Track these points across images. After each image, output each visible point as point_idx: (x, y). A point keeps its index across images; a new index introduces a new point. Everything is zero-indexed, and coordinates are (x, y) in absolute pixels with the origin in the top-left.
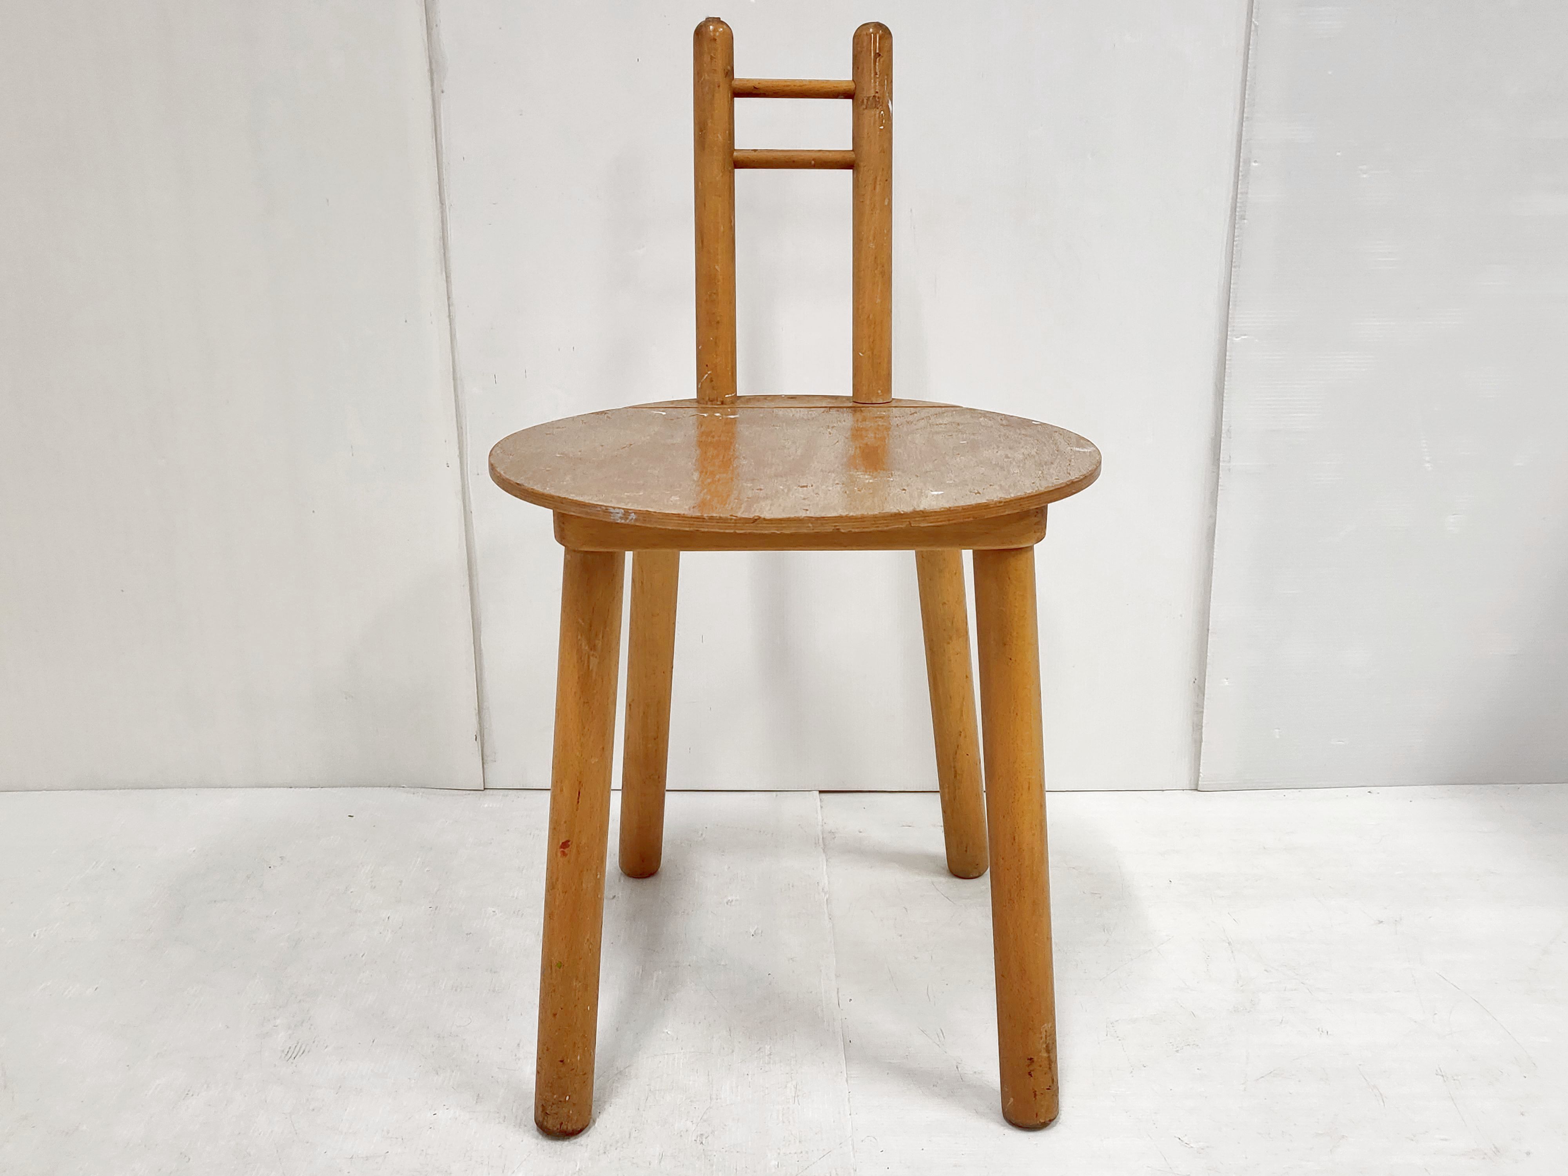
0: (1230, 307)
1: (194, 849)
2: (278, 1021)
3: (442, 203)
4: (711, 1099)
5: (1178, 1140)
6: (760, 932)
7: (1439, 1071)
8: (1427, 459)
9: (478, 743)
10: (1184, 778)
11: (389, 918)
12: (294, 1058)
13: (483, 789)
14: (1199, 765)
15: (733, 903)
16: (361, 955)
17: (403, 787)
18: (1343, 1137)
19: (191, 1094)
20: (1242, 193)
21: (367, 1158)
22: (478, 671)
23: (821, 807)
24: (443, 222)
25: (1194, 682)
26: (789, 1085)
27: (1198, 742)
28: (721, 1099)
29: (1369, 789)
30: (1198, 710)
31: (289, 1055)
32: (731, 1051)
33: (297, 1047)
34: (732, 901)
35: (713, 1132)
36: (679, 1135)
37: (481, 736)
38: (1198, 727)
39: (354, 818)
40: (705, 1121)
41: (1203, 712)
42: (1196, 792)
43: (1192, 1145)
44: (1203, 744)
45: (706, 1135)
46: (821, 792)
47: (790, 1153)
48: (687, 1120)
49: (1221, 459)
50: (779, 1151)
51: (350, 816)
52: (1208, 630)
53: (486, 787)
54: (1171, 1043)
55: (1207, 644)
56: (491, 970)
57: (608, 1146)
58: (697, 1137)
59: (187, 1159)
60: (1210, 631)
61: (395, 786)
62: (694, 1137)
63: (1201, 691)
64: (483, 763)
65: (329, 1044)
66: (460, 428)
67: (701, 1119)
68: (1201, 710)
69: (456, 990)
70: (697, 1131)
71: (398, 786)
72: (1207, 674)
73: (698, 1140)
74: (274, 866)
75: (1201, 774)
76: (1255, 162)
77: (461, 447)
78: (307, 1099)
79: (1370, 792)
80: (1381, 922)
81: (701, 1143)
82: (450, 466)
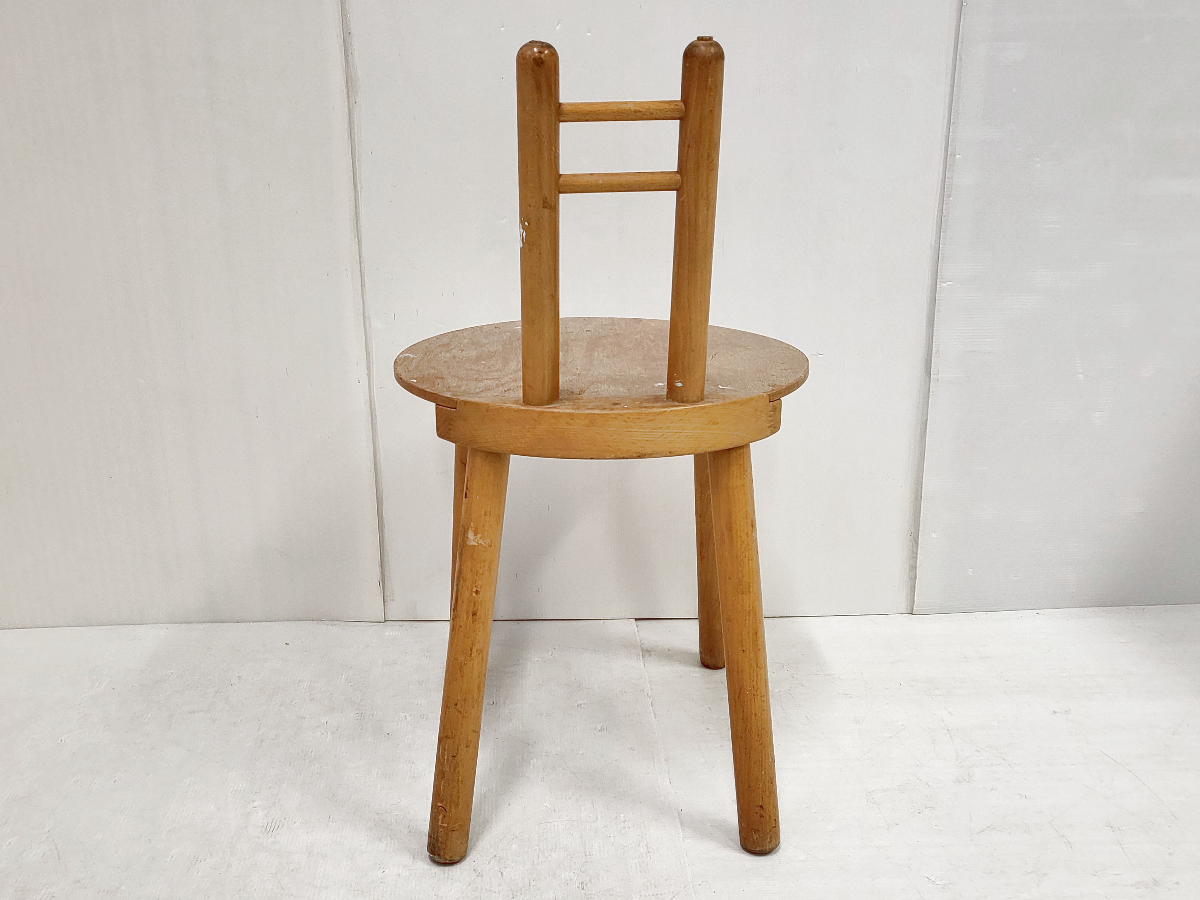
0: (939, 261)
2: (256, 804)
3: (355, 186)
4: (586, 856)
6: (605, 727)
7: (1108, 823)
8: (1080, 371)
9: (380, 587)
10: (903, 606)
11: (327, 722)
12: (272, 831)
13: (384, 621)
14: (914, 596)
15: (582, 706)
17: (324, 621)
18: (1045, 874)
19: (199, 860)
20: (948, 178)
22: (381, 531)
23: (638, 631)
24: (356, 199)
25: (911, 535)
26: (641, 844)
27: (913, 579)
28: (593, 855)
29: (1038, 611)
30: (914, 556)
31: (268, 829)
32: (595, 819)
33: (273, 823)
34: (581, 704)
35: (590, 881)
36: (566, 884)
37: (382, 582)
38: (913, 568)
39: (289, 645)
40: (583, 872)
41: (917, 557)
42: (910, 615)
43: (937, 882)
44: (917, 580)
45: (585, 883)
46: (636, 619)
48: (570, 872)
49: (932, 372)
51: (286, 644)
52: (921, 497)
54: (914, 806)
55: (921, 508)
60: (923, 498)
61: (318, 620)
62: (577, 885)
63: (915, 541)
64: (384, 602)
65: (296, 820)
66: (368, 354)
67: (580, 870)
68: (915, 555)
69: (385, 777)
70: (579, 880)
71: (320, 620)
72: (920, 529)
73: (580, 887)
74: (234, 684)
75: (915, 603)
76: (959, 155)
77: (369, 368)
78: (287, 863)
79: (1037, 613)
80: (1055, 712)
81: (583, 889)
82: (361, 382)
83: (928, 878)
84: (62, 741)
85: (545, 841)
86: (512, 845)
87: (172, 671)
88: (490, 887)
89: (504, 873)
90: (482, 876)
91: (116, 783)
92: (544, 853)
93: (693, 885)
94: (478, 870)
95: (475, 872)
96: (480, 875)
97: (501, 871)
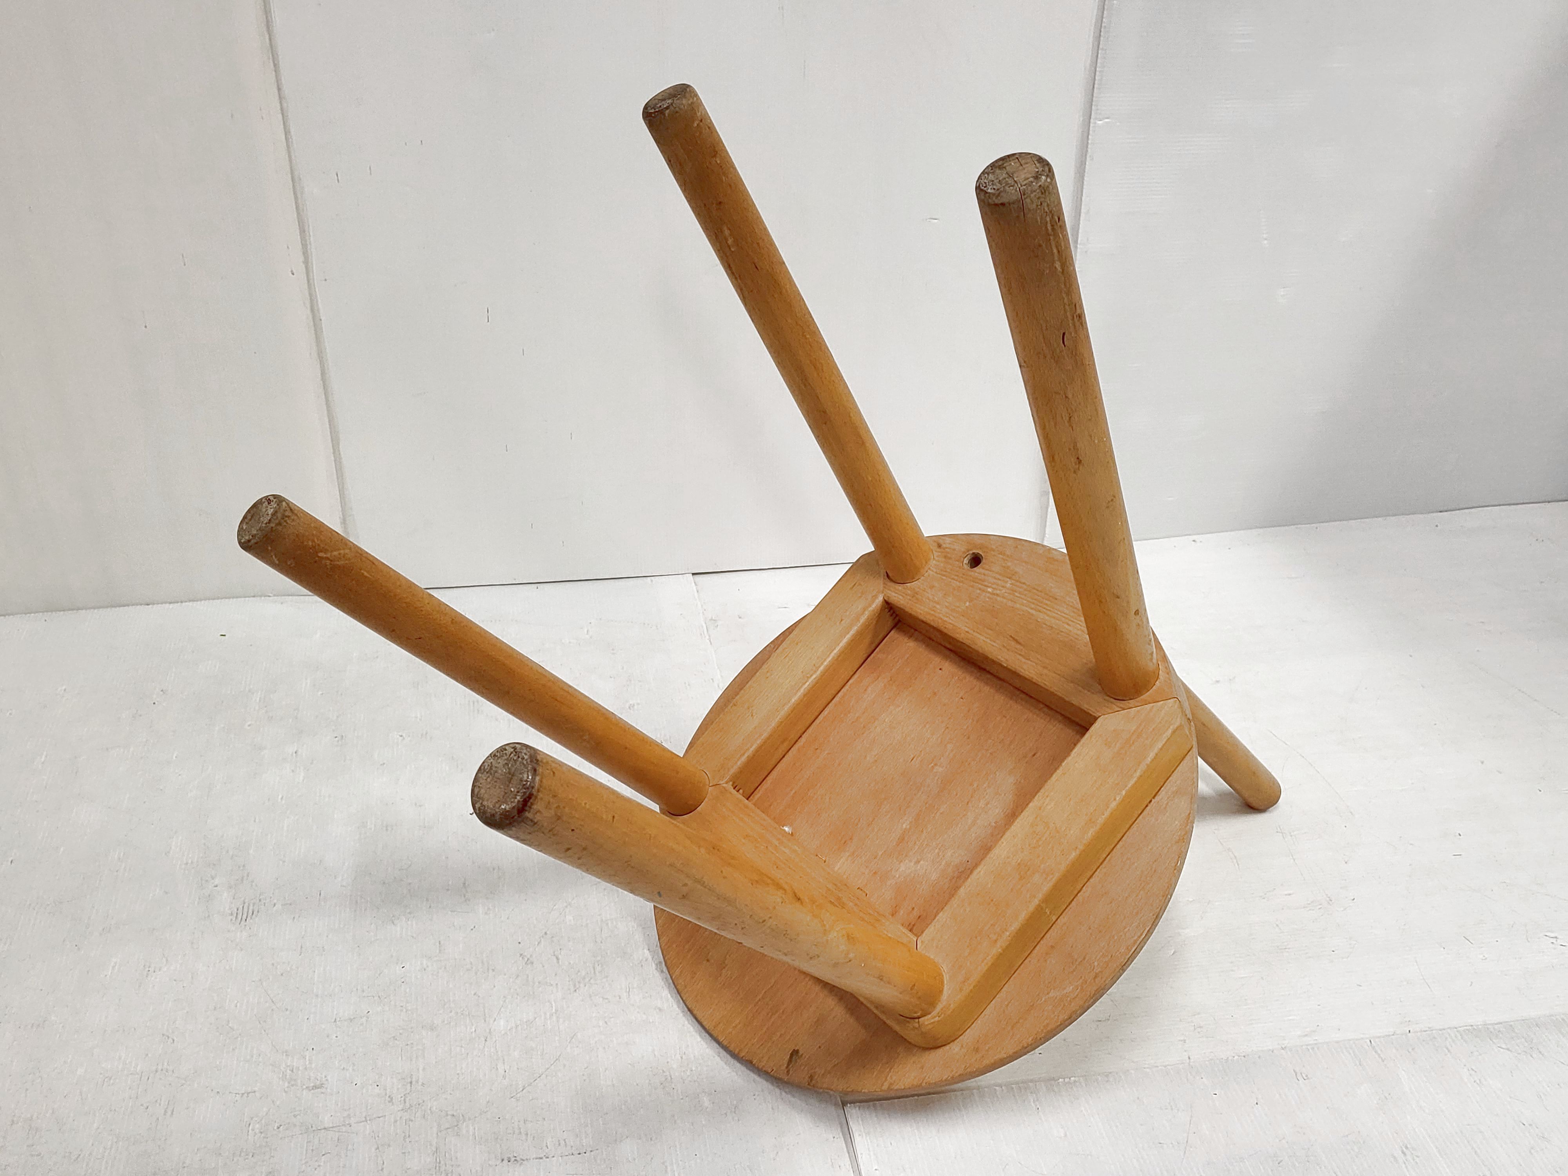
0: (1095, 91)
2: (217, 881)
8: (1265, 236)
11: (296, 753)
12: (246, 920)
15: (636, 707)
17: (269, 596)
19: (152, 970)
21: (350, 1020)
23: (698, 591)
29: (1194, 538)
31: (240, 917)
33: (245, 907)
34: (634, 705)
36: (640, 965)
39: (226, 637)
46: (693, 574)
49: (1079, 242)
56: (416, 804)
57: (577, 983)
59: (170, 1040)
61: (260, 596)
65: (275, 901)
66: (302, 232)
69: (387, 829)
71: (263, 596)
74: (157, 701)
78: (273, 964)
79: (1193, 540)
80: (1218, 682)
82: (296, 274)
86: (566, 916)
87: (64, 688)
88: (544, 978)
89: (560, 957)
90: (532, 963)
91: (13, 864)
92: (607, 924)
94: (525, 956)
95: (523, 958)
96: (529, 962)
97: (556, 954)
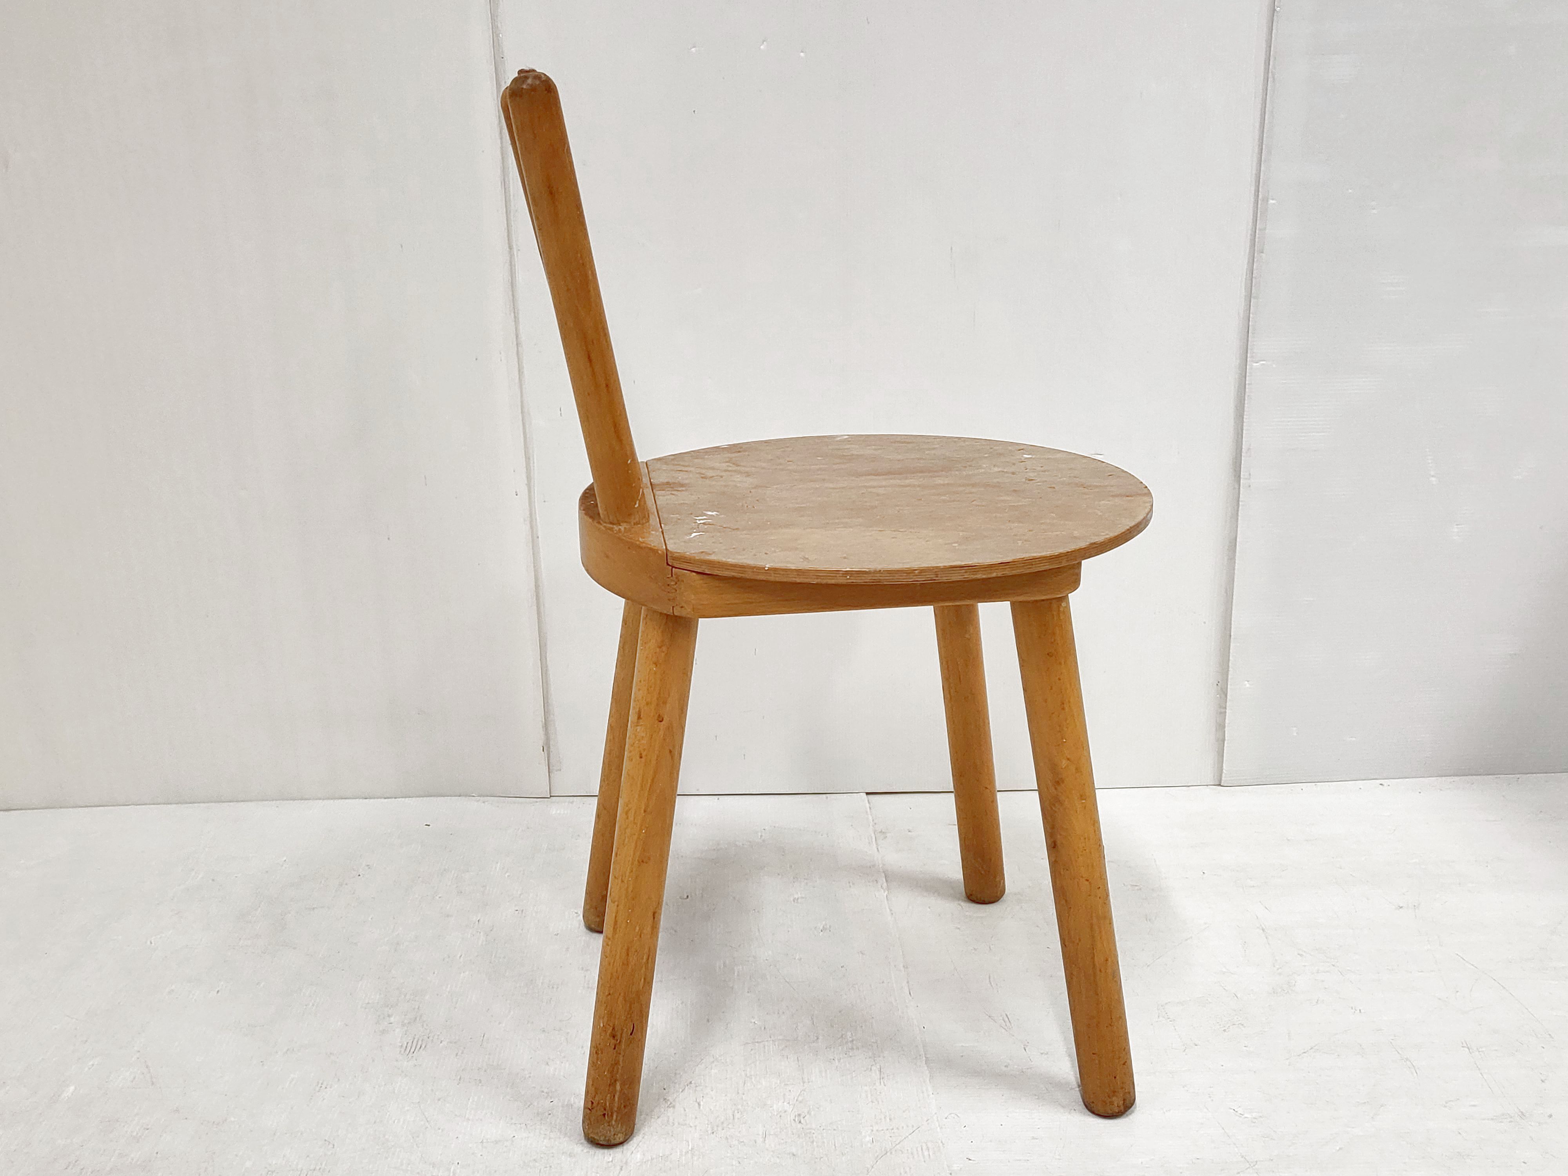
0: (1249, 335)
1: (285, 859)
2: (392, 1019)
3: (510, 248)
4: (804, 1083)
5: (1233, 1111)
6: (828, 926)
7: (1464, 1043)
8: (1432, 473)
9: (544, 754)
10: (1209, 776)
11: (479, 921)
12: (413, 1052)
13: (549, 796)
14: (1223, 762)
15: (799, 900)
16: (459, 956)
17: (474, 796)
18: (1382, 1105)
19: (324, 1087)
20: (1259, 230)
21: (497, 1142)
22: (545, 685)
23: (870, 808)
24: (512, 265)
25: (1217, 685)
26: (874, 1068)
27: (1221, 741)
28: (812, 1082)
29: (1382, 781)
30: (1221, 711)
31: (408, 1050)
32: (816, 1038)
33: (415, 1041)
35: (809, 1113)
36: (779, 1116)
37: (547, 747)
38: (1221, 727)
39: (430, 826)
40: (801, 1102)
41: (1225, 712)
42: (1218, 787)
43: (1246, 1115)
44: (1226, 742)
45: (803, 1115)
46: (867, 794)
47: (883, 1130)
48: (784, 1101)
49: (1242, 476)
50: (871, 1128)
51: (426, 825)
53: (552, 795)
54: (1218, 1023)
55: (1229, 649)
56: (582, 969)
57: (715, 1127)
58: (795, 1117)
59: (331, 1145)
60: (1232, 637)
61: (466, 796)
62: (793, 1117)
63: (1224, 693)
64: (549, 772)
65: (442, 1039)
66: (528, 458)
67: (797, 1100)
68: (1223, 710)
69: (553, 988)
70: (795, 1112)
71: (467, 795)
72: (1230, 677)
73: (796, 1120)
74: (362, 874)
75: (1224, 771)
76: (1273, 199)
77: (529, 478)
78: (432, 1090)
79: (1381, 784)
80: (1401, 907)
81: (800, 1122)
82: (519, 494)
83: (1234, 1110)
84: (151, 943)
85: (753, 1065)
86: (711, 1069)
88: (684, 1120)
89: (702, 1103)
90: (674, 1107)
91: (219, 994)
92: (751, 1079)
93: (937, 1117)
94: (668, 1100)
95: (666, 1102)
96: (671, 1105)
97: (698, 1101)
